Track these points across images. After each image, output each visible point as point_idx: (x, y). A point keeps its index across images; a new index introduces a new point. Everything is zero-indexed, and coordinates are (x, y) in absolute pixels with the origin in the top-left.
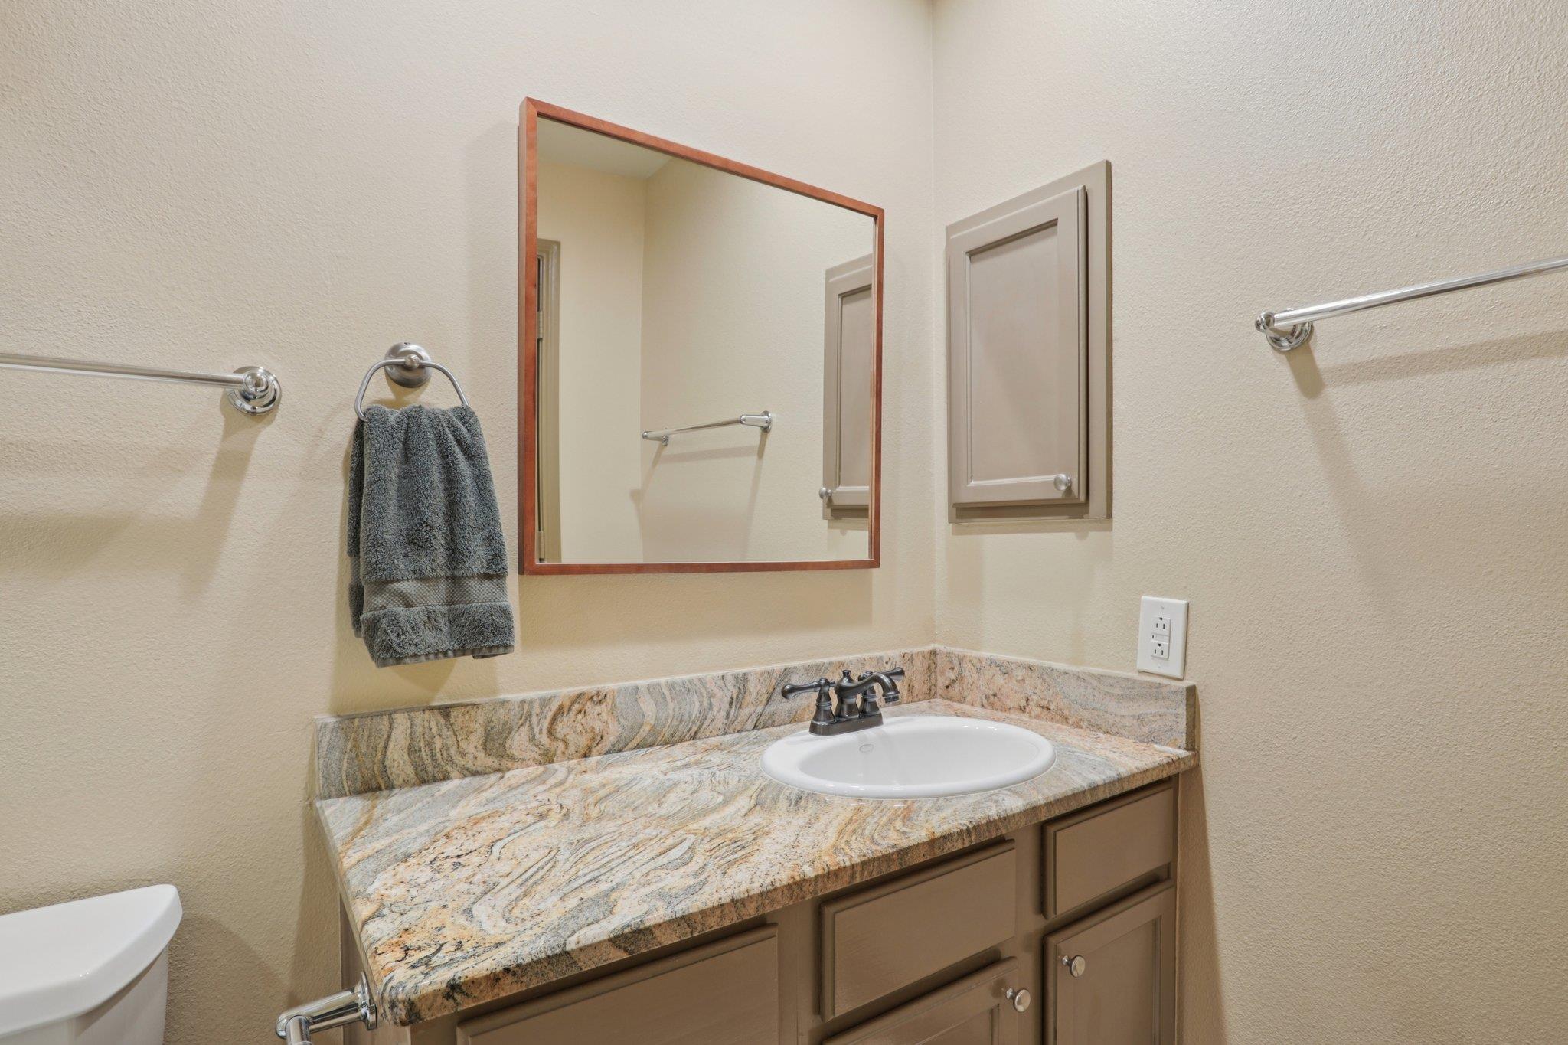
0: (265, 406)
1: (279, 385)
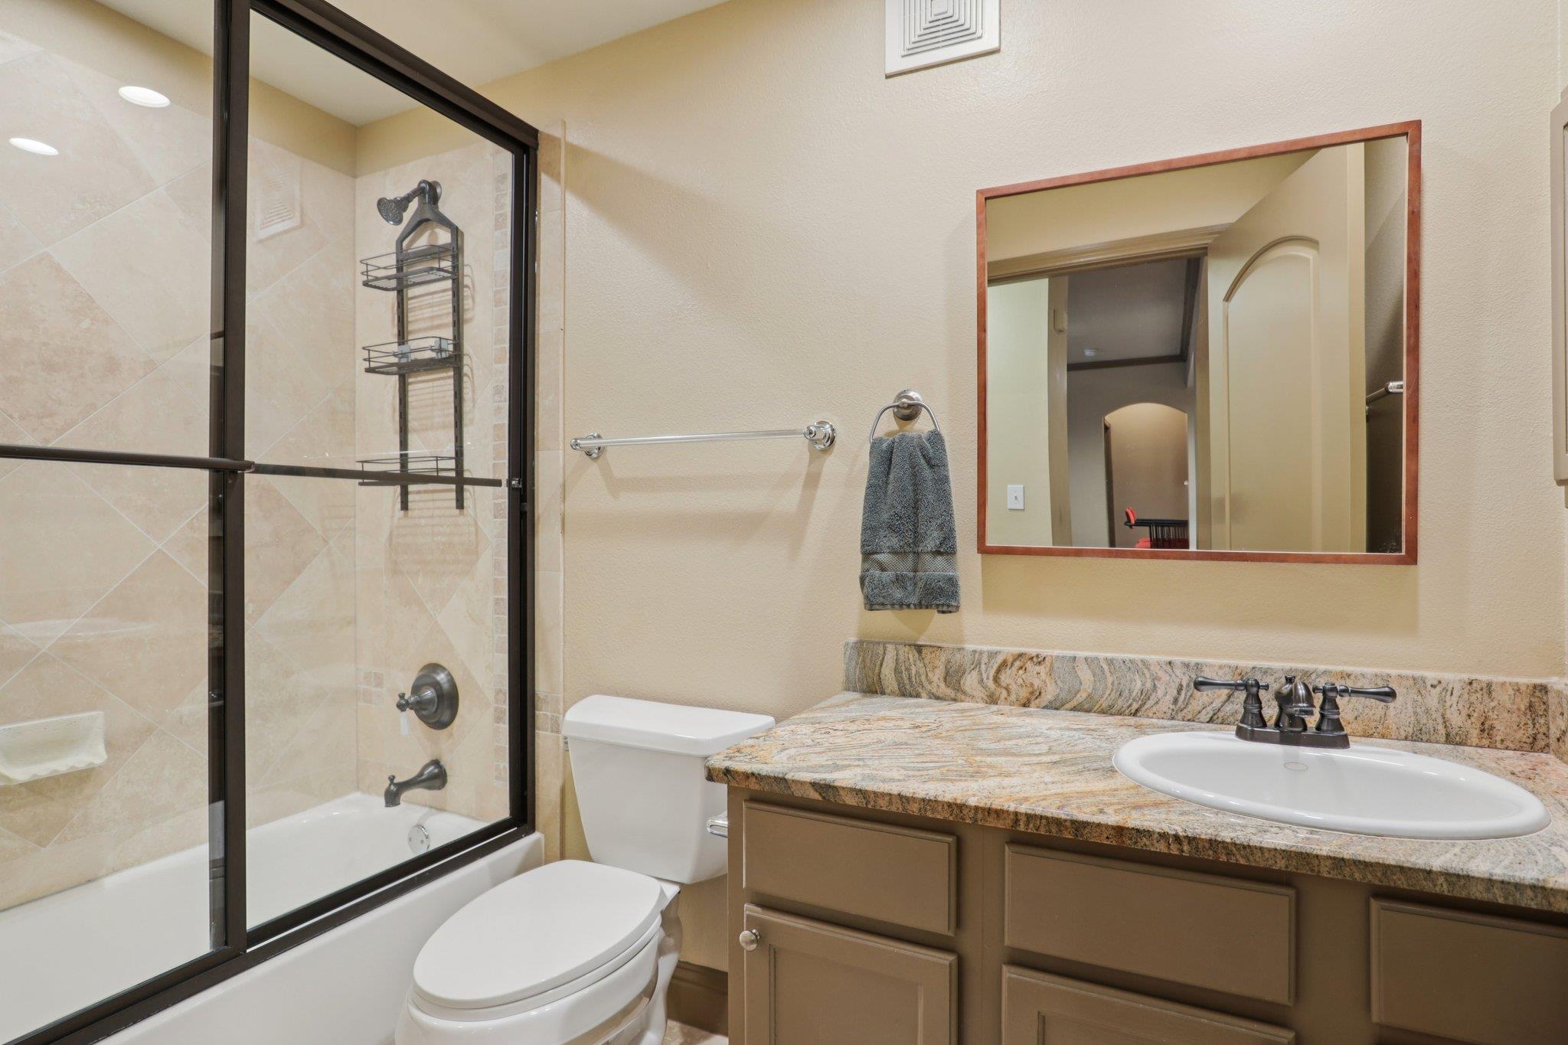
0: (827, 443)
1: (833, 430)
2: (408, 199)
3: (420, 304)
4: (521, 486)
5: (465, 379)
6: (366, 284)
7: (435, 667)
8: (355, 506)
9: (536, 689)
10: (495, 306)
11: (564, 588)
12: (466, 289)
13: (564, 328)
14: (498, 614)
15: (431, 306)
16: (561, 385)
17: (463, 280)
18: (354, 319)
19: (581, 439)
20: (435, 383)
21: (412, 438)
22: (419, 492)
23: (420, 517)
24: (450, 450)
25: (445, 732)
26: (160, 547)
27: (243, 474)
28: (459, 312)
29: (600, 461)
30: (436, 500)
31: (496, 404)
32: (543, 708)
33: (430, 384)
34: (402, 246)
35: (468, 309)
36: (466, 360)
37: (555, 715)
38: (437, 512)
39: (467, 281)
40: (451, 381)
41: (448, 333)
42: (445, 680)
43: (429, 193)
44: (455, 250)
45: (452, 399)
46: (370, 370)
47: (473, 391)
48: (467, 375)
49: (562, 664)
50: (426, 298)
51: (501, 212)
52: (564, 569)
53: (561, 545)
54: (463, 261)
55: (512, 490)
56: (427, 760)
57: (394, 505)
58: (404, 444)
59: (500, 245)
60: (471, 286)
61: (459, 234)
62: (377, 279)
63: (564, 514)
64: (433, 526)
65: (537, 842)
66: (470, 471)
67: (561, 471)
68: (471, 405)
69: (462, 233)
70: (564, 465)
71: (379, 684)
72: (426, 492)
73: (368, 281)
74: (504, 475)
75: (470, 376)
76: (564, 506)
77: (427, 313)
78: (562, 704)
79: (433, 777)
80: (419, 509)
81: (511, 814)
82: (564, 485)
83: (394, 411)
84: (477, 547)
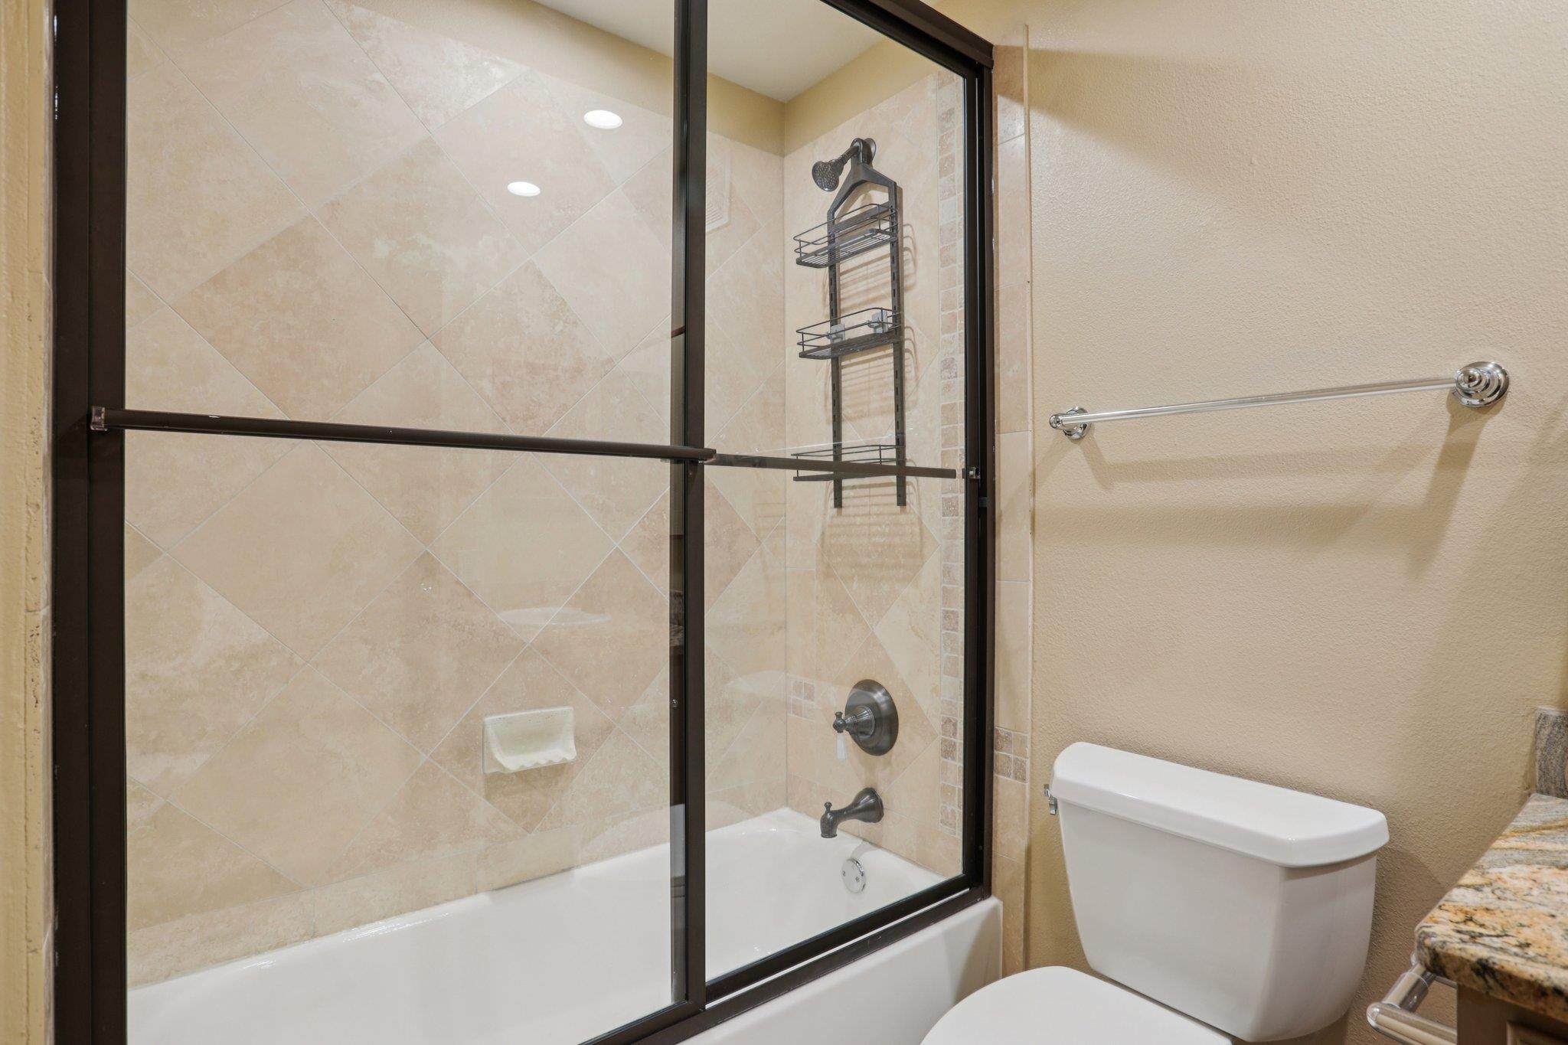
0: (1490, 396)
1: (1504, 373)
2: (842, 161)
3: (854, 277)
4: (979, 477)
5: (907, 355)
6: (799, 262)
7: (868, 685)
8: (785, 503)
9: (995, 724)
10: (941, 266)
11: (1034, 602)
12: (905, 253)
13: (1032, 281)
14: (948, 630)
15: (866, 277)
16: (1029, 351)
17: (902, 241)
18: (784, 305)
19: (1063, 415)
20: (872, 364)
21: (846, 427)
22: (854, 487)
23: (855, 516)
24: (890, 438)
25: (881, 758)
26: (617, 546)
27: (703, 465)
28: (898, 280)
29: (1085, 441)
30: (873, 496)
31: (946, 381)
32: (1004, 748)
33: (866, 365)
34: (833, 214)
35: (908, 276)
36: (907, 333)
37: (1020, 758)
38: (875, 509)
39: (907, 243)
40: (891, 359)
41: (888, 304)
42: (883, 699)
43: (862, 152)
44: (893, 211)
45: (892, 379)
46: (803, 355)
47: (917, 368)
48: (908, 351)
49: (1030, 696)
50: (861, 270)
51: (947, 155)
52: (1034, 578)
53: (1031, 549)
54: (902, 220)
55: (969, 482)
56: (860, 789)
57: (826, 502)
58: (837, 435)
59: (947, 193)
60: (912, 248)
61: (898, 191)
62: (807, 255)
63: (1034, 510)
64: (870, 525)
65: (994, 911)
66: (912, 461)
67: (1030, 457)
68: (914, 384)
69: (901, 190)
70: (1034, 449)
71: (810, 697)
72: (862, 487)
73: (801, 258)
74: (958, 463)
75: (913, 351)
76: (1034, 500)
77: (862, 286)
78: (1029, 746)
79: (868, 808)
80: (854, 506)
81: (964, 871)
82: (1034, 474)
83: (826, 398)
84: (921, 551)
